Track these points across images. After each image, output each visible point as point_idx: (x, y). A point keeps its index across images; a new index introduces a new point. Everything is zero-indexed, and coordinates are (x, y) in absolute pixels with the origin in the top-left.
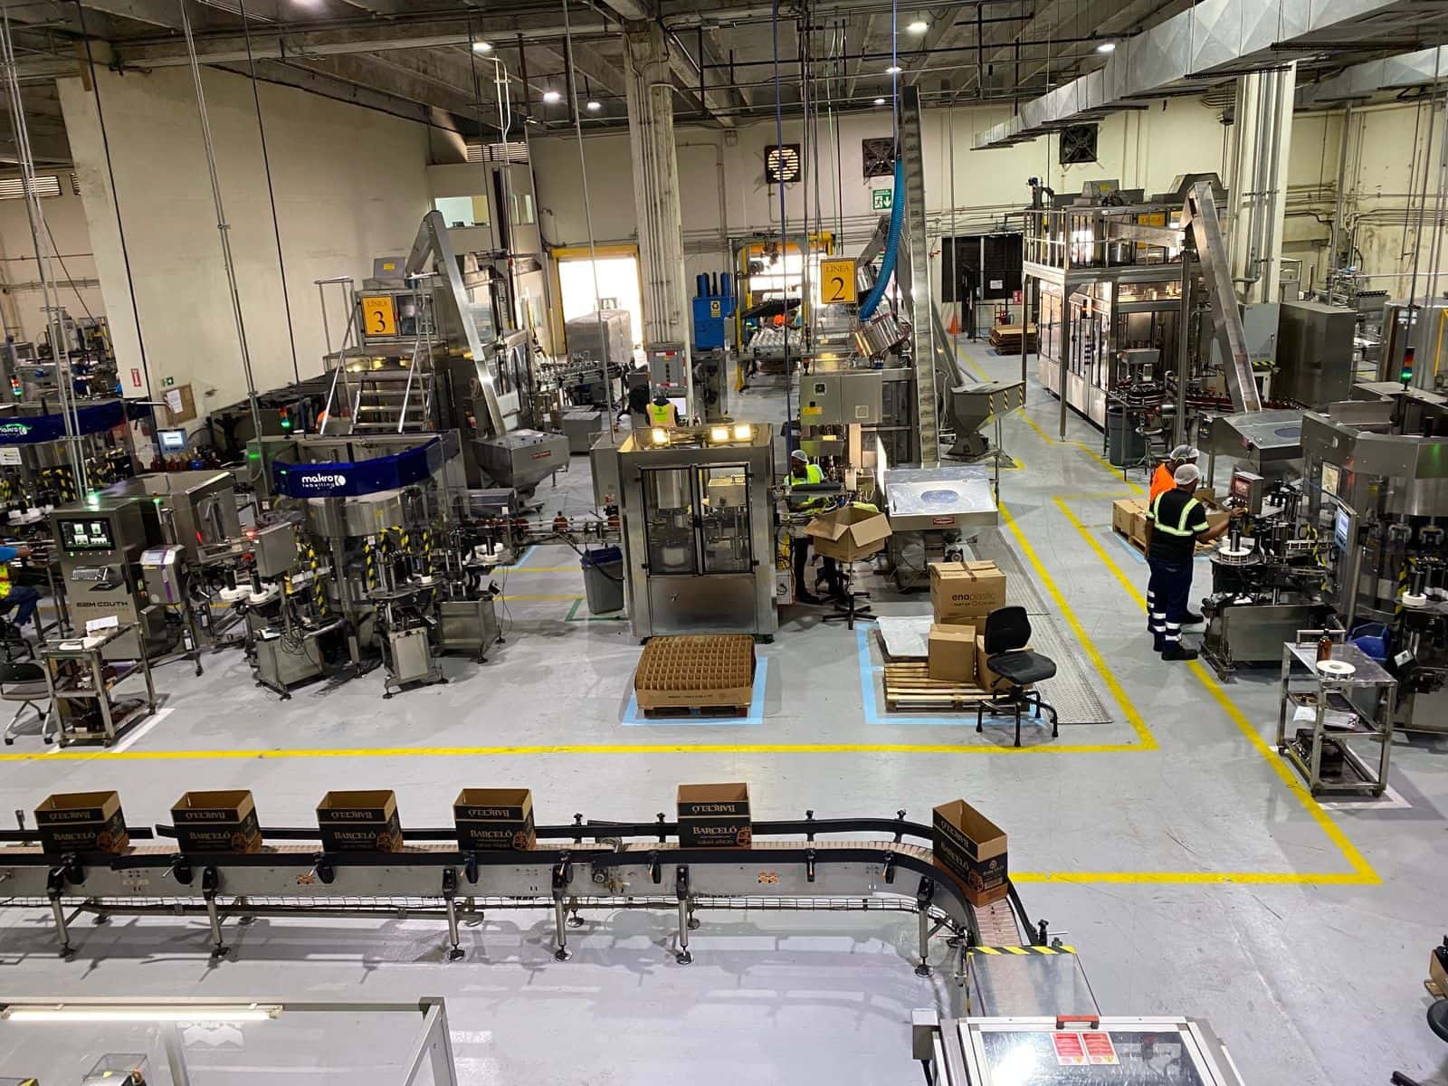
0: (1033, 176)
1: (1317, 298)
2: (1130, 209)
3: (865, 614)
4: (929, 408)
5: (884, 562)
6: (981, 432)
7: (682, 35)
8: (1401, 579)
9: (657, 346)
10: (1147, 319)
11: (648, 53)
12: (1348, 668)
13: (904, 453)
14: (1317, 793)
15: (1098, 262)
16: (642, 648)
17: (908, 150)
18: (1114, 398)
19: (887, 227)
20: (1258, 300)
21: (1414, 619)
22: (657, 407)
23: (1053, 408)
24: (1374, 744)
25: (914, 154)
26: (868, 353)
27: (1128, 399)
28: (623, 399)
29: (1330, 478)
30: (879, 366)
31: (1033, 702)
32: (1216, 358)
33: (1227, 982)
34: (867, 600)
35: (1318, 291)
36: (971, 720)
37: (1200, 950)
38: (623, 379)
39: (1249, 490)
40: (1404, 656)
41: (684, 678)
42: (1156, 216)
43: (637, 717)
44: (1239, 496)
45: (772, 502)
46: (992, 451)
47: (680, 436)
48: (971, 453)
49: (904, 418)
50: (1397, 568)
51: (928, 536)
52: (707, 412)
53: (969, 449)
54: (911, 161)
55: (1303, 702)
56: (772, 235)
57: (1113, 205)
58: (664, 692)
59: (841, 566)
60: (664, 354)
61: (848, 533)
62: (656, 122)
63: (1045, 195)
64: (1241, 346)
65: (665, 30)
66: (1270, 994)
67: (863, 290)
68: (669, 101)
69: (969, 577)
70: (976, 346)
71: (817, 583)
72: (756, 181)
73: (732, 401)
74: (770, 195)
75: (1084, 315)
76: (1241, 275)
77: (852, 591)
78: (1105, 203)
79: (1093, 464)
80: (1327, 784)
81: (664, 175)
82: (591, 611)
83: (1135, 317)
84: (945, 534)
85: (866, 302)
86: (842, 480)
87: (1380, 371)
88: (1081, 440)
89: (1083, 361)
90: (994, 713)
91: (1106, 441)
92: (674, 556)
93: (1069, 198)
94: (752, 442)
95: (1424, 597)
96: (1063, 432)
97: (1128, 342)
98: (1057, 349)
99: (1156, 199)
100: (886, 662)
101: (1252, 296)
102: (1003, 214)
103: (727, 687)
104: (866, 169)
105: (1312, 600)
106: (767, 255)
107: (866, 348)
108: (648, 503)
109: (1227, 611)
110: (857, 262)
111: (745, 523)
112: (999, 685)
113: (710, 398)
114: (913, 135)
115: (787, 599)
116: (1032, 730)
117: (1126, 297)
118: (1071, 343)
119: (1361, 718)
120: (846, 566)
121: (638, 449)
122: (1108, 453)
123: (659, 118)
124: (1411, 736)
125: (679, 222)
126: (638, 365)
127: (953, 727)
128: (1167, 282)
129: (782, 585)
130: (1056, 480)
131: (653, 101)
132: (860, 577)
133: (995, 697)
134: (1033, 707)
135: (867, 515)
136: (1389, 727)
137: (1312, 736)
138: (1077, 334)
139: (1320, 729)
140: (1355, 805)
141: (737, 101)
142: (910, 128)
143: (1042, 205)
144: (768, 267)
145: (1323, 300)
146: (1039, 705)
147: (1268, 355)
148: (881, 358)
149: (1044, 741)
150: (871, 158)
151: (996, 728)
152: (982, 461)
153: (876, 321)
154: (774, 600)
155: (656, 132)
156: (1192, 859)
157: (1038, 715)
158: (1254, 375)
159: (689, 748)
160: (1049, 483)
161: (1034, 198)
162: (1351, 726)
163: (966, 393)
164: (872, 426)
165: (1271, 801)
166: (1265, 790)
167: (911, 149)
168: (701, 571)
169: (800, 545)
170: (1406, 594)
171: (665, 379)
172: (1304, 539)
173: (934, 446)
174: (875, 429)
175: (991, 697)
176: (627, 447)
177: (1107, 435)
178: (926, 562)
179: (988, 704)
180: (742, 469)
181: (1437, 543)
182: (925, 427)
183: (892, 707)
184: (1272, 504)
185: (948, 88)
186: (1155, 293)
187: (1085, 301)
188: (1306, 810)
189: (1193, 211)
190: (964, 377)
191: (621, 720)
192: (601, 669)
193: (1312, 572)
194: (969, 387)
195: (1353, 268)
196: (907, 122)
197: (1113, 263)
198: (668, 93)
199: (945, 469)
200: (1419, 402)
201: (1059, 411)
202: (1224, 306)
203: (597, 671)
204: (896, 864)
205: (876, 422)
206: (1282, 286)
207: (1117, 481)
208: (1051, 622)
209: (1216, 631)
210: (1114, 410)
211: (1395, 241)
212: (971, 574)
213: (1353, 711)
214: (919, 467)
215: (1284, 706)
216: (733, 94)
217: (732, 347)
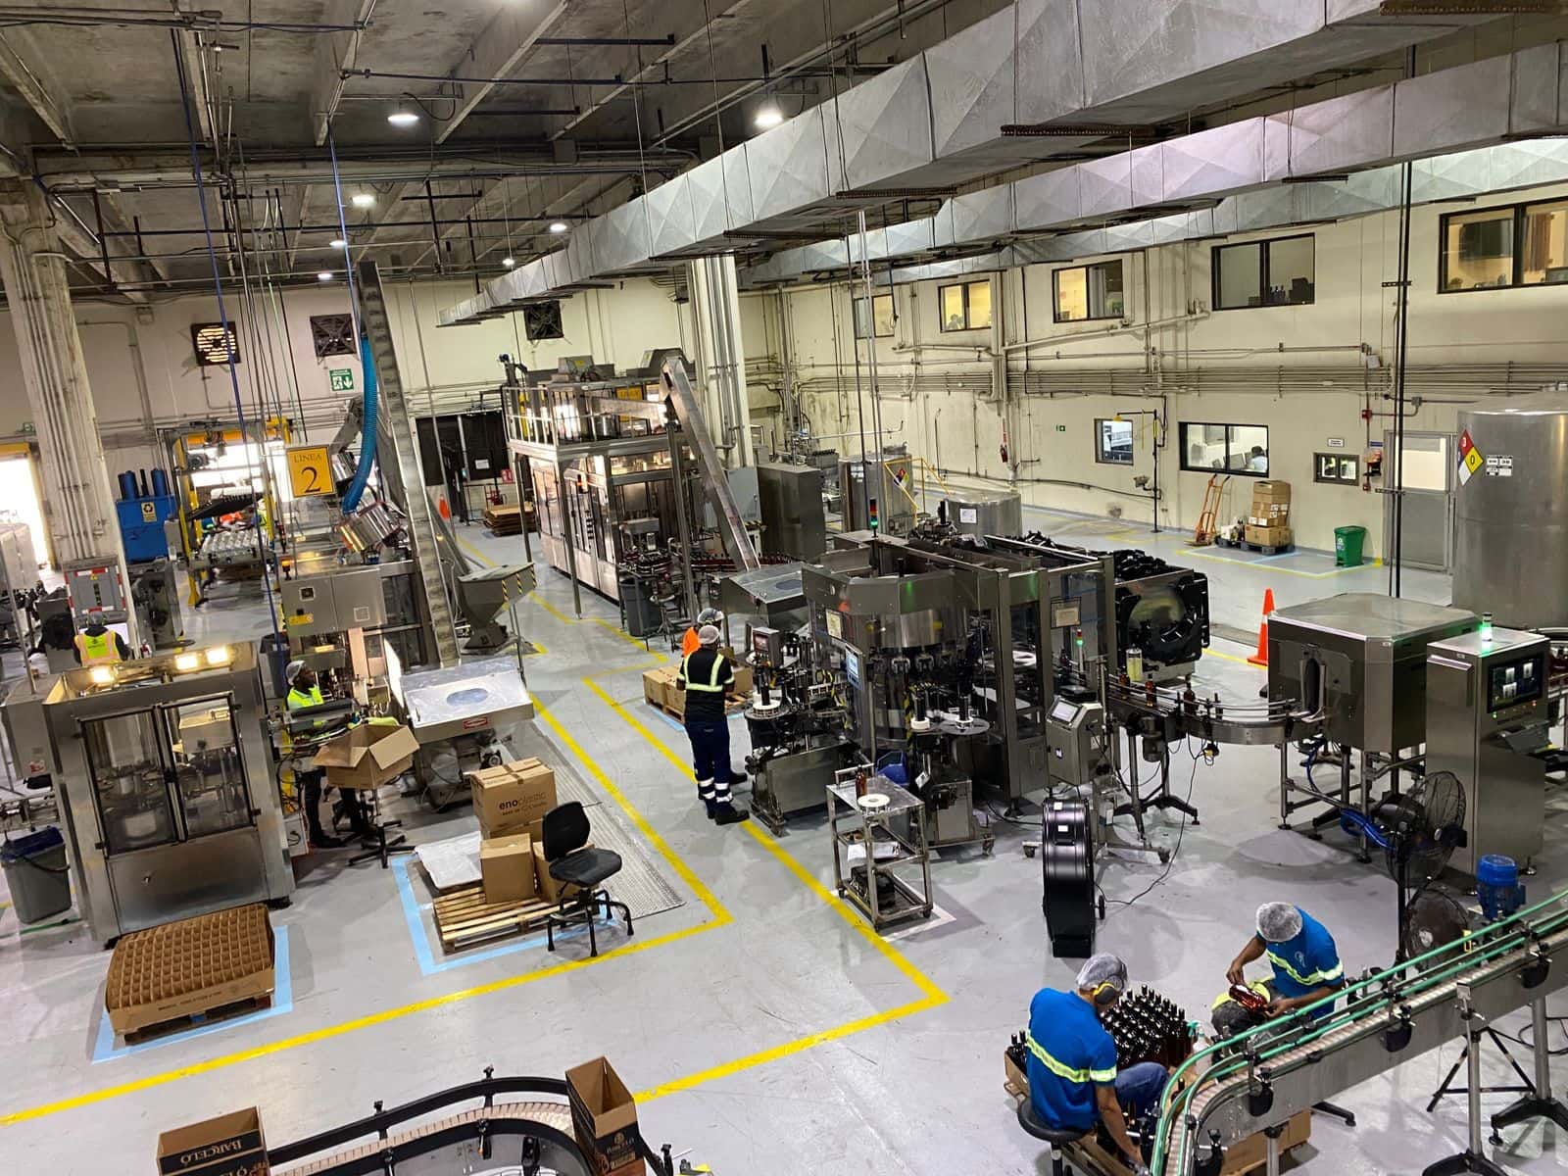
0: (503, 354)
1: (780, 459)
2: (608, 384)
3: (400, 846)
4: (440, 601)
5: (411, 781)
6: (497, 620)
7: (69, 197)
8: (906, 706)
9: (80, 563)
10: (641, 490)
11: (26, 216)
12: (884, 800)
13: (419, 654)
14: (881, 927)
15: (586, 437)
16: (110, 953)
17: (374, 327)
18: (624, 570)
19: (360, 410)
20: (737, 465)
21: (923, 741)
22: (90, 639)
23: (563, 587)
24: (914, 866)
25: (382, 332)
26: (359, 548)
27: (638, 569)
28: (31, 634)
29: (834, 625)
30: (374, 561)
31: (602, 903)
32: (711, 521)
33: (844, 1147)
34: (399, 830)
35: (780, 452)
36: (540, 940)
37: (814, 1122)
38: (29, 609)
39: (768, 644)
40: (923, 777)
41: (176, 979)
42: (633, 390)
43: (116, 1047)
44: (761, 651)
45: (267, 733)
46: (511, 639)
47: (130, 672)
48: (491, 644)
49: (408, 615)
50: (900, 696)
51: (460, 744)
52: (155, 636)
53: (488, 641)
54: (379, 339)
55: (852, 841)
56: (215, 423)
57: (592, 381)
58: (149, 1005)
59: (362, 796)
60: (90, 572)
61: (368, 755)
62: (46, 298)
63: (518, 371)
64: (733, 508)
65: (47, 191)
66: (884, 1146)
67: (340, 479)
68: (62, 274)
69: (514, 780)
70: (470, 529)
71: (335, 821)
72: (184, 365)
73: (189, 620)
74: (204, 378)
75: (580, 490)
76: (719, 442)
77: (380, 822)
78: (584, 378)
79: (614, 638)
80: (887, 917)
81: (65, 359)
82: (22, 921)
83: (630, 489)
84: (477, 737)
85: (346, 492)
86: (349, 695)
87: (845, 521)
88: (598, 616)
89: (586, 535)
90: (563, 925)
91: (623, 614)
92: (140, 825)
93: (546, 375)
94: (231, 667)
95: (927, 720)
96: (579, 611)
97: (627, 513)
98: (558, 525)
99: (631, 374)
100: (434, 897)
101: (732, 461)
102: (477, 392)
103: (240, 975)
104: (318, 348)
105: (838, 740)
106: (210, 446)
107: (357, 544)
108: (96, 761)
109: (769, 765)
110: (330, 449)
111: (235, 765)
112: (567, 893)
113: (158, 619)
114: (377, 313)
115: (302, 848)
116: (606, 935)
117: (619, 469)
118: (572, 519)
119: (902, 845)
120: (369, 794)
121: (72, 697)
122: (626, 625)
123: (48, 292)
124: (941, 852)
125: (93, 414)
126: (50, 589)
127: (523, 953)
128: (653, 453)
129: (294, 833)
130: (581, 660)
131: (40, 273)
132: (387, 806)
133: (562, 908)
134: (603, 908)
135: (386, 731)
136: (926, 847)
137: (866, 872)
138: (576, 509)
139: (872, 863)
140: (912, 930)
141: (148, 276)
142: (374, 305)
143: (517, 381)
144: (215, 460)
145: (785, 460)
146: (609, 903)
147: (754, 515)
148: (375, 552)
149: (622, 942)
150: (322, 336)
151: (568, 942)
152: (502, 652)
153: (362, 513)
154: (286, 852)
155: (48, 309)
156: (788, 1028)
157: (609, 916)
158: (748, 534)
159: (198, 1069)
160: (574, 665)
161: (508, 375)
162: (895, 854)
163: (475, 581)
164: (375, 628)
165: (843, 946)
166: (836, 937)
167: (378, 327)
168: (182, 836)
169: (310, 781)
170: (913, 720)
171: (95, 602)
172: (822, 683)
173: (451, 642)
174: (379, 632)
175: (558, 908)
176: (56, 695)
177: (623, 608)
178: (461, 772)
179: (557, 917)
180: (225, 700)
181: (930, 668)
182: (438, 622)
183: (450, 948)
184: (789, 654)
185: (400, 264)
186: (645, 464)
187: (579, 477)
188: (874, 947)
189: (670, 384)
190: (470, 564)
191: (91, 1058)
192: (50, 997)
193: (834, 713)
194: (477, 574)
195: (805, 431)
196: (368, 299)
197: (601, 437)
198: (58, 264)
199: (468, 666)
200: (889, 546)
201: (572, 589)
202: (712, 472)
203: (42, 999)
204: (493, 1133)
205: (380, 624)
206: (755, 451)
207: (639, 652)
208: (604, 811)
209: (762, 787)
210: (626, 582)
211: (833, 405)
212: (517, 776)
213: (894, 839)
214: (438, 667)
215: (836, 847)
216: (143, 266)
217: (178, 555)
